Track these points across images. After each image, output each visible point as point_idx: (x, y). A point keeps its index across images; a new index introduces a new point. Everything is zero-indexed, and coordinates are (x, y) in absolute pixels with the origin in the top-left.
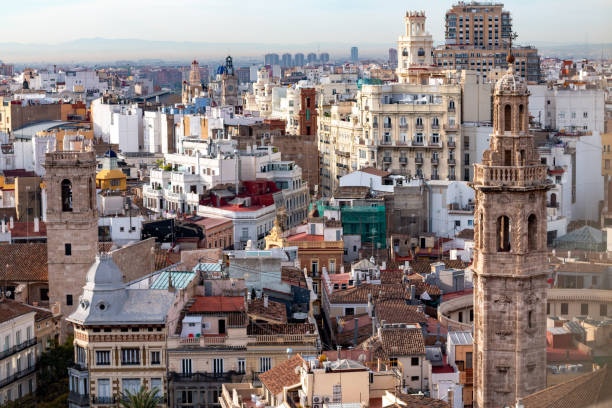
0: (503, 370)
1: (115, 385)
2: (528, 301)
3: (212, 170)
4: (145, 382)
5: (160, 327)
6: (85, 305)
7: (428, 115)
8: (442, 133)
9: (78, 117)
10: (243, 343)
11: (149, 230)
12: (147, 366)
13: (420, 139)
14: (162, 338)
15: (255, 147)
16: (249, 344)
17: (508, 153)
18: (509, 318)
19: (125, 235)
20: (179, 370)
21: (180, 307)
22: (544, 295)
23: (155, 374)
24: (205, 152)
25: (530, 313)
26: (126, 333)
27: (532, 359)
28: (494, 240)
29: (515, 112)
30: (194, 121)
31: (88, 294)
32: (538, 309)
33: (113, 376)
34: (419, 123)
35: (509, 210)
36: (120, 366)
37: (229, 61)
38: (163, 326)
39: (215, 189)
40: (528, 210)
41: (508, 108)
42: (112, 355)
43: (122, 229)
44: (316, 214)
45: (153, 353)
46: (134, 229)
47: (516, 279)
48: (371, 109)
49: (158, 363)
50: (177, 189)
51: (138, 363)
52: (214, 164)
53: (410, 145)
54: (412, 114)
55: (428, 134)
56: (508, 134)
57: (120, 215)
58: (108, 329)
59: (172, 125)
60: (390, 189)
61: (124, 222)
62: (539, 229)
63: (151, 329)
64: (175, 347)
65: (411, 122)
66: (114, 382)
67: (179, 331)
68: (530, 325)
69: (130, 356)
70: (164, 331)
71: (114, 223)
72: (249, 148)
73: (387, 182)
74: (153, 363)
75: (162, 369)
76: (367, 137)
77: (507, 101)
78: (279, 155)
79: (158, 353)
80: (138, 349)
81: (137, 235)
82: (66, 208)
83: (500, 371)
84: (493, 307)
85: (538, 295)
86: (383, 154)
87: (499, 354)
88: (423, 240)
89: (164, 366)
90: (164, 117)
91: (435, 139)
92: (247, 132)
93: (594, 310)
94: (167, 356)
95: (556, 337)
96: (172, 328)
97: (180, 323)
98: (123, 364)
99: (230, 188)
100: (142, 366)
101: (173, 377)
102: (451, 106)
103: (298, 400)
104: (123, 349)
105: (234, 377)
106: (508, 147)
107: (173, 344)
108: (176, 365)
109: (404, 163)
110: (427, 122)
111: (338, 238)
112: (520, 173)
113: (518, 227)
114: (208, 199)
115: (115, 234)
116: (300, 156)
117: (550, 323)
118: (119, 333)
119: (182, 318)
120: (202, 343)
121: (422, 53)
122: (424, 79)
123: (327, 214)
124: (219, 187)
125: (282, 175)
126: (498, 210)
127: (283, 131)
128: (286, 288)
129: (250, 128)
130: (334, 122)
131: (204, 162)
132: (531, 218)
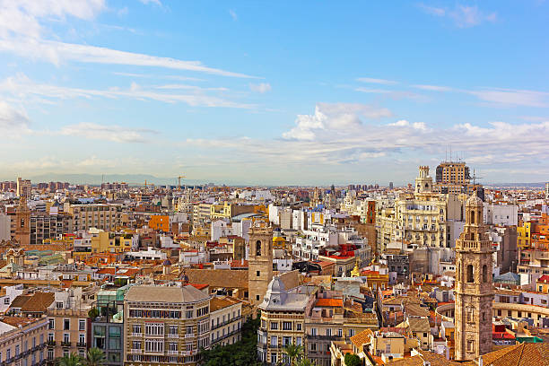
1: (280, 340)
2: (483, 308)
3: (323, 238)
4: (294, 339)
6: (267, 300)
7: (430, 215)
8: (437, 224)
9: (261, 212)
10: (341, 322)
11: (295, 266)
12: (295, 331)
14: (302, 318)
15: (346, 228)
16: (344, 323)
17: (473, 234)
18: (473, 316)
19: (284, 268)
20: (310, 334)
21: (312, 302)
22: (491, 305)
23: (298, 335)
24: (322, 230)
25: (484, 314)
26: (285, 315)
27: (485, 337)
28: (466, 276)
29: (476, 215)
30: (317, 215)
31: (268, 296)
32: (488, 312)
33: (279, 335)
35: (473, 262)
36: (282, 330)
37: (333, 187)
38: (303, 312)
39: (326, 248)
40: (483, 263)
41: (473, 212)
42: (279, 325)
43: (283, 265)
44: (375, 261)
45: (298, 325)
46: (288, 265)
47: (477, 296)
48: (402, 212)
49: (301, 329)
50: (309, 247)
51: (291, 329)
52: (326, 236)
53: (421, 230)
54: (422, 215)
55: (430, 224)
56: (473, 225)
57: (282, 259)
58: (277, 312)
59: (305, 215)
60: (411, 250)
61: (284, 262)
62: (488, 272)
63: (297, 313)
65: (421, 219)
66: (279, 338)
67: (310, 314)
68: (484, 320)
69: (287, 326)
70: (304, 315)
71: (279, 262)
72: (343, 229)
73: (410, 247)
74: (298, 329)
75: (302, 333)
76: (400, 225)
77: (472, 210)
78: (357, 232)
79: (300, 325)
80: (291, 323)
81: (290, 268)
82: (258, 254)
83: (469, 342)
84: (465, 310)
85: (488, 305)
86: (408, 234)
87: (468, 333)
88: (427, 276)
89: (303, 331)
90: (303, 213)
91: (433, 227)
92: (342, 221)
93: (515, 314)
94: (304, 327)
95: (496, 326)
96: (308, 313)
97: (311, 311)
98: (284, 329)
99: (334, 247)
100: (292, 331)
101: (309, 337)
102: (441, 212)
103: (368, 350)
104: (284, 322)
105: (337, 338)
106: (473, 232)
107: (308, 321)
108: (309, 331)
109: (418, 238)
110: (429, 219)
111: (386, 273)
112: (479, 244)
113: (477, 271)
114: (323, 252)
115: (279, 267)
116: (367, 233)
117: (494, 319)
118: (282, 314)
119: (312, 308)
120: (322, 321)
121: (427, 186)
122: (428, 198)
123: (381, 261)
124: (329, 247)
125: (358, 242)
126: (468, 262)
127: (359, 221)
128: (362, 296)
129: (343, 219)
130: (383, 218)
131: (322, 235)
132: (484, 267)
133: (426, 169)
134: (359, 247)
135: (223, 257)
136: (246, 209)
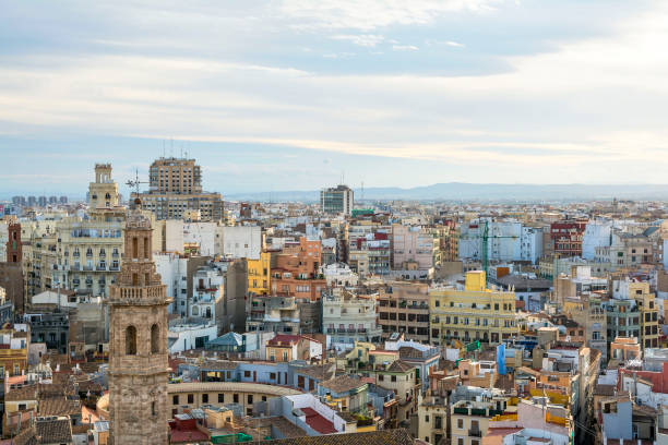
2: (152, 394)
7: (109, 246)
8: (120, 259)
13: (103, 265)
17: (135, 276)
18: (136, 408)
22: (165, 389)
25: (153, 404)
27: (155, 441)
28: (124, 345)
29: (141, 242)
32: (161, 400)
34: (102, 253)
35: (135, 321)
40: (151, 320)
41: (135, 240)
44: (9, 327)
47: (141, 376)
48: (63, 241)
53: (94, 270)
54: (96, 245)
55: (109, 260)
56: (135, 260)
60: (74, 305)
62: (160, 336)
65: (96, 252)
68: (153, 414)
73: (72, 299)
76: (60, 264)
77: (133, 234)
84: (123, 400)
85: (160, 389)
86: (73, 277)
87: (128, 438)
88: (101, 346)
91: (115, 265)
93: (228, 399)
106: (135, 271)
109: (90, 283)
110: (109, 252)
111: (22, 347)
112: (144, 292)
113: (144, 335)
116: (7, 279)
121: (108, 196)
122: (108, 217)
123: (18, 327)
126: (127, 321)
130: (44, 252)
132: (154, 328)
133: (103, 169)
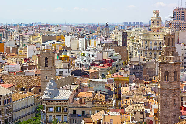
0: (166, 117)
1: (54, 117)
2: (174, 96)
3: (93, 55)
4: (62, 117)
5: (67, 101)
6: (46, 94)
7: (158, 41)
8: (162, 46)
9: (60, 40)
10: (91, 106)
11: (73, 73)
12: (63, 112)
13: (156, 48)
14: (67, 104)
15: (108, 49)
16: (93, 106)
17: (168, 52)
18: (168, 101)
19: (67, 74)
21: (74, 95)
22: (179, 95)
23: (65, 114)
24: (93, 51)
25: (174, 100)
26: (57, 102)
27: (175, 114)
28: (163, 78)
29: (171, 40)
30: (92, 41)
31: (47, 91)
32: (177, 99)
33: (53, 115)
34: (155, 43)
35: (168, 69)
36: (55, 112)
37: (107, 24)
38: (68, 100)
39: (95, 61)
40: (174, 69)
41: (169, 39)
42: (53, 108)
43: (66, 72)
44: (123, 69)
45: (65, 108)
46: (69, 72)
47: (170, 90)
48: (141, 39)
49: (66, 111)
50: (85, 61)
51: (61, 111)
52: (95, 54)
53: (152, 49)
54: (153, 40)
55: (158, 46)
56: (168, 47)
57: (66, 68)
58: (52, 101)
59: (86, 42)
60: (145, 62)
61: (67, 70)
62: (177, 75)
63: (64, 101)
64: (71, 107)
65: (153, 43)
66: (53, 116)
67: (73, 102)
68: (174, 104)
69: (58, 109)
70: (68, 102)
71: (64, 70)
72: (106, 49)
73: (145, 60)
74: (65, 111)
75: (67, 113)
76: (140, 47)
77: (168, 37)
78: (115, 51)
79: (66, 108)
80: (60, 107)
81: (70, 74)
82: (46, 66)
83: (165, 117)
84: (163, 98)
85: (177, 95)
86: (145, 52)
87: (165, 112)
88: (154, 77)
89: (68, 112)
90: (84, 40)
91: (160, 48)
92: (107, 44)
94: (69, 109)
96: (71, 101)
97: (73, 100)
98: (56, 111)
99: (99, 61)
100: (61, 112)
101: (71, 115)
103: (100, 123)
104: (56, 107)
105: (88, 116)
107: (70, 106)
108: (71, 112)
109: (151, 54)
110: (158, 43)
111: (127, 76)
112: (172, 58)
113: (171, 74)
114: (93, 64)
115: (64, 74)
116: (122, 52)
118: (55, 102)
119: (74, 98)
120: (79, 106)
121: (158, 22)
122: (158, 30)
123: (125, 69)
124: (97, 61)
125: (115, 58)
126: (165, 69)
127: (118, 45)
128: (106, 90)
129: (108, 44)
130: (135, 42)
131: (92, 53)
132: (175, 72)
133: (157, 12)
134: (116, 60)
135: (31, 68)
136: (51, 38)
